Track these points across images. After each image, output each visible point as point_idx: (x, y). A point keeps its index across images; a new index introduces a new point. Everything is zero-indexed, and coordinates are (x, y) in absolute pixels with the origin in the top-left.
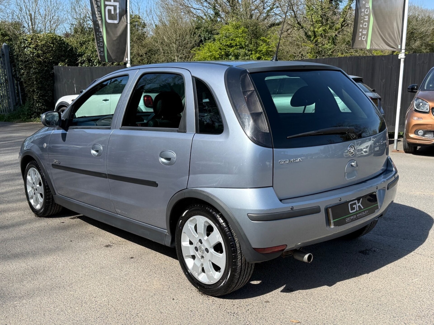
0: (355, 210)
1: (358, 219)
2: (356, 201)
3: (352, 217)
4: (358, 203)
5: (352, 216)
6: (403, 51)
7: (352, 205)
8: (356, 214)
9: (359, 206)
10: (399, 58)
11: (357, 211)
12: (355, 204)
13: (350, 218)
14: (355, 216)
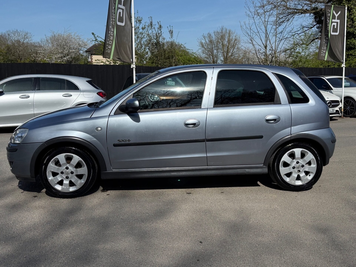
6: (134, 63)
10: (132, 67)
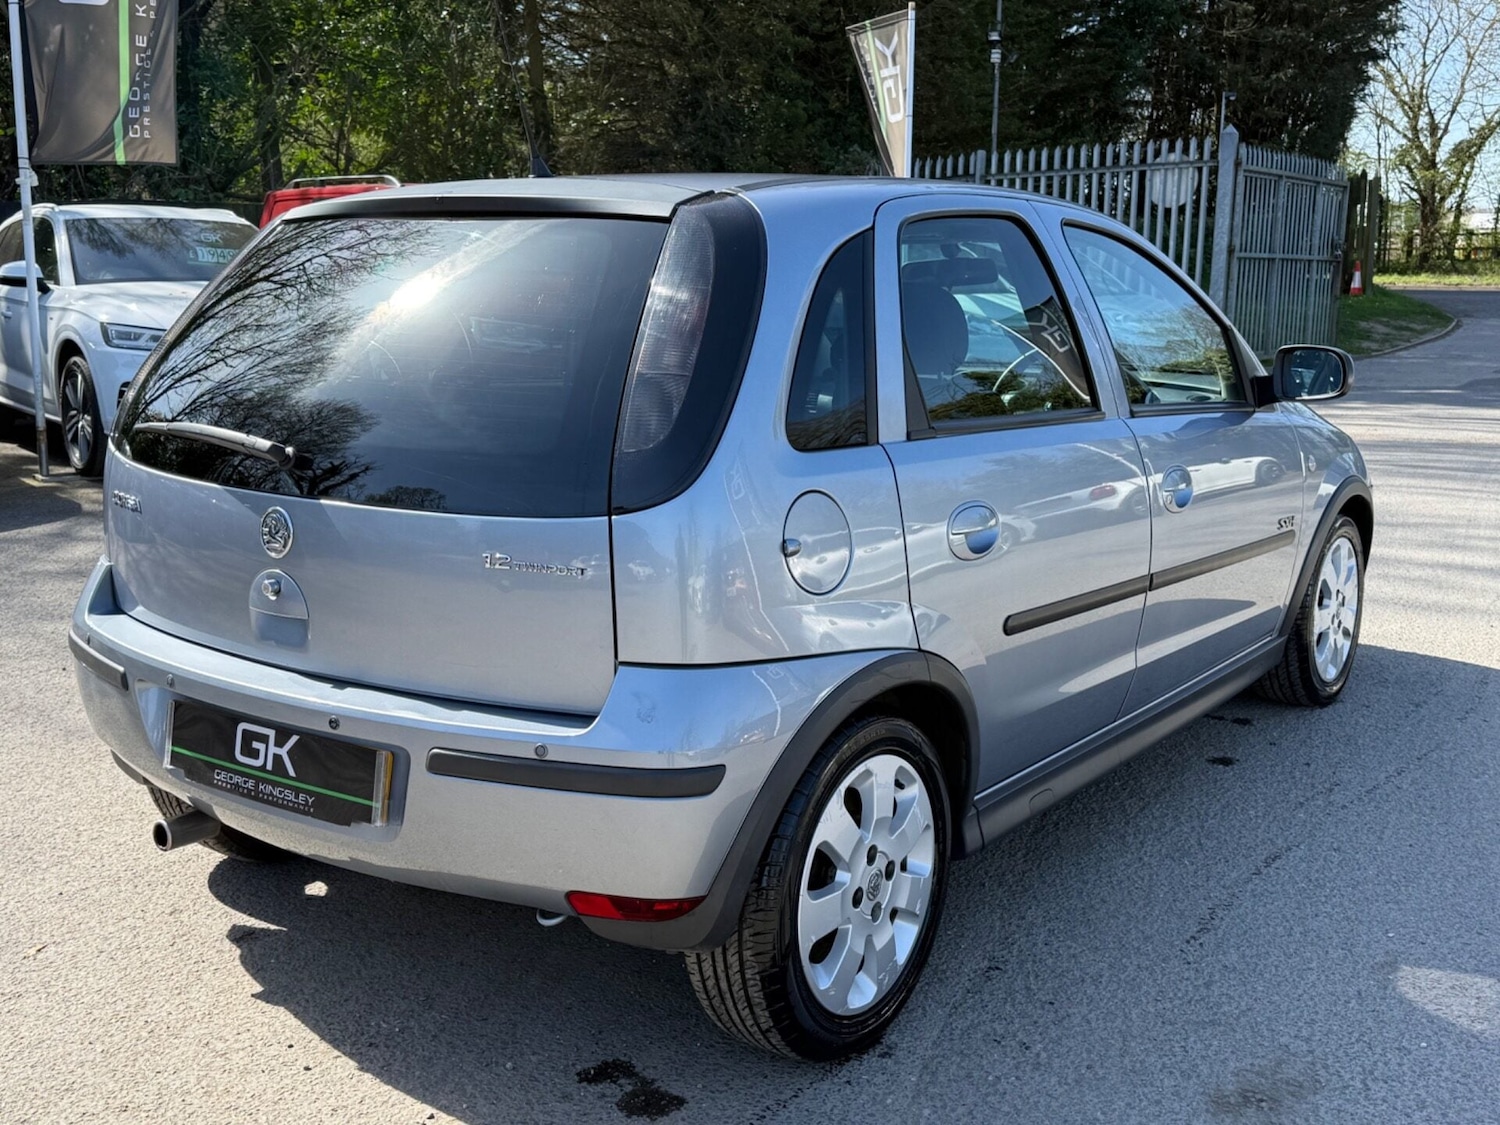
0: (259, 763)
1: (256, 798)
2: (271, 733)
3: (237, 779)
4: (279, 743)
5: (242, 774)
7: (249, 737)
8: (259, 776)
9: (277, 758)
11: (263, 768)
12: (264, 739)
13: (231, 778)
14: (251, 784)
